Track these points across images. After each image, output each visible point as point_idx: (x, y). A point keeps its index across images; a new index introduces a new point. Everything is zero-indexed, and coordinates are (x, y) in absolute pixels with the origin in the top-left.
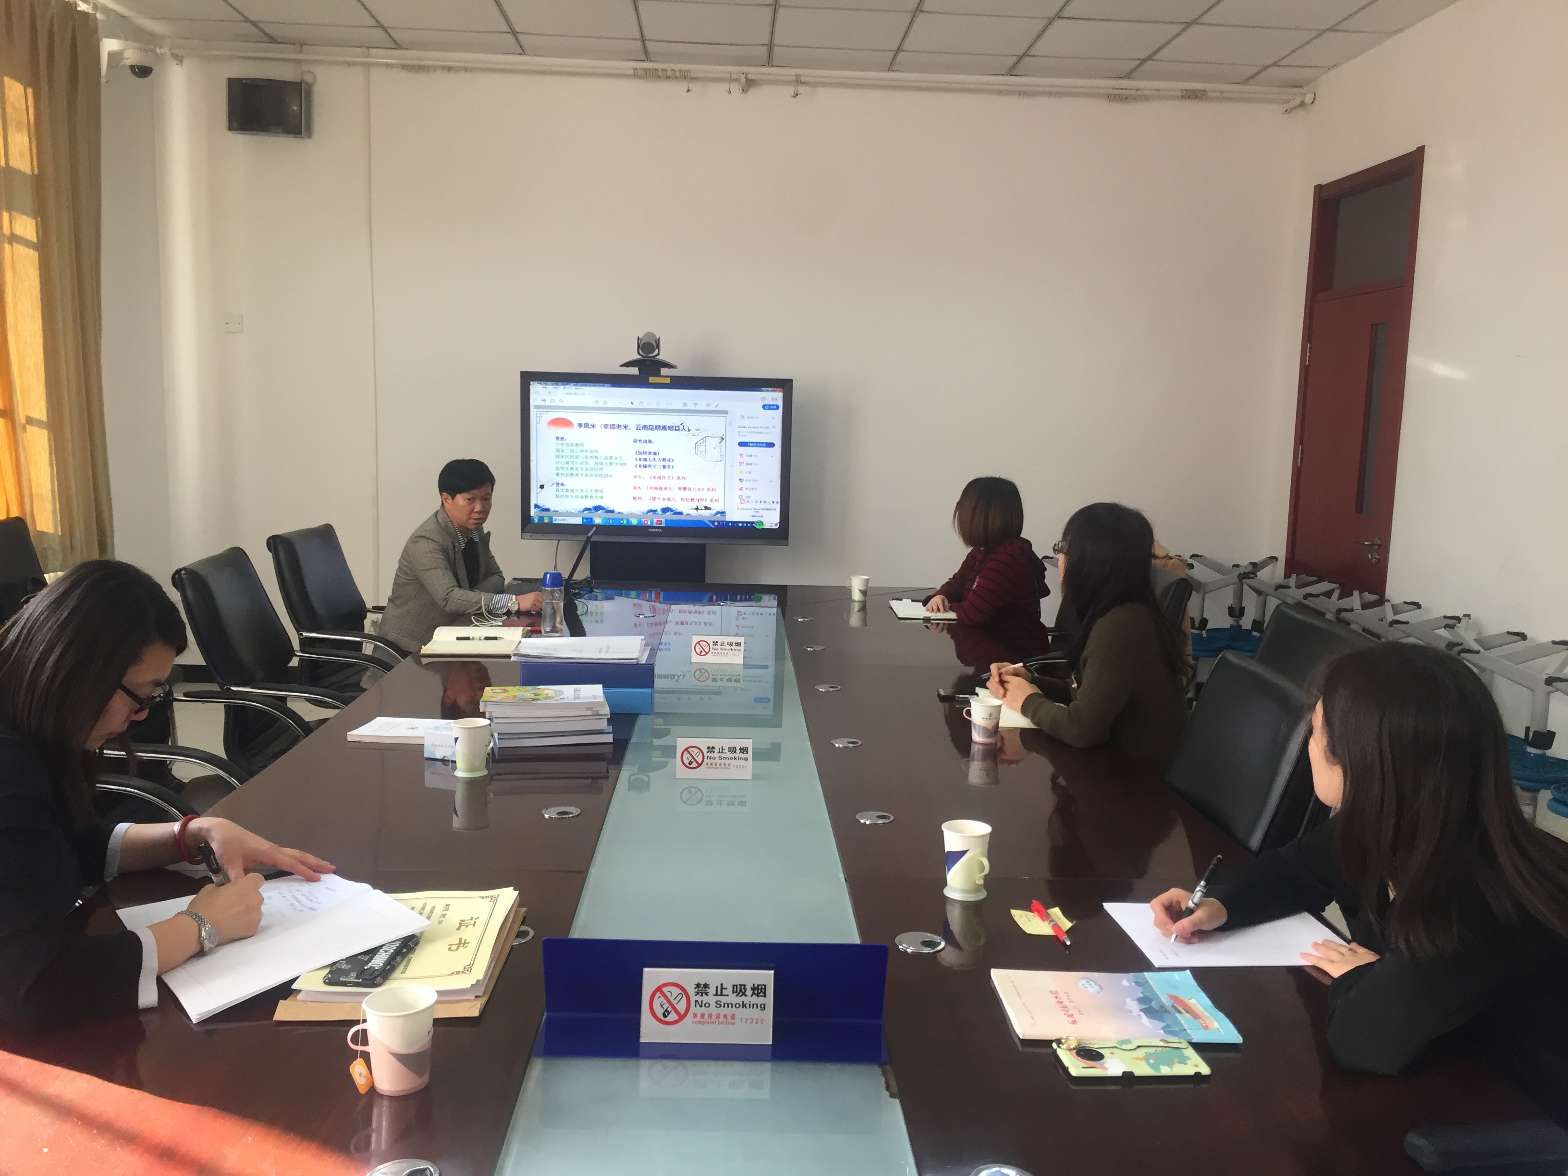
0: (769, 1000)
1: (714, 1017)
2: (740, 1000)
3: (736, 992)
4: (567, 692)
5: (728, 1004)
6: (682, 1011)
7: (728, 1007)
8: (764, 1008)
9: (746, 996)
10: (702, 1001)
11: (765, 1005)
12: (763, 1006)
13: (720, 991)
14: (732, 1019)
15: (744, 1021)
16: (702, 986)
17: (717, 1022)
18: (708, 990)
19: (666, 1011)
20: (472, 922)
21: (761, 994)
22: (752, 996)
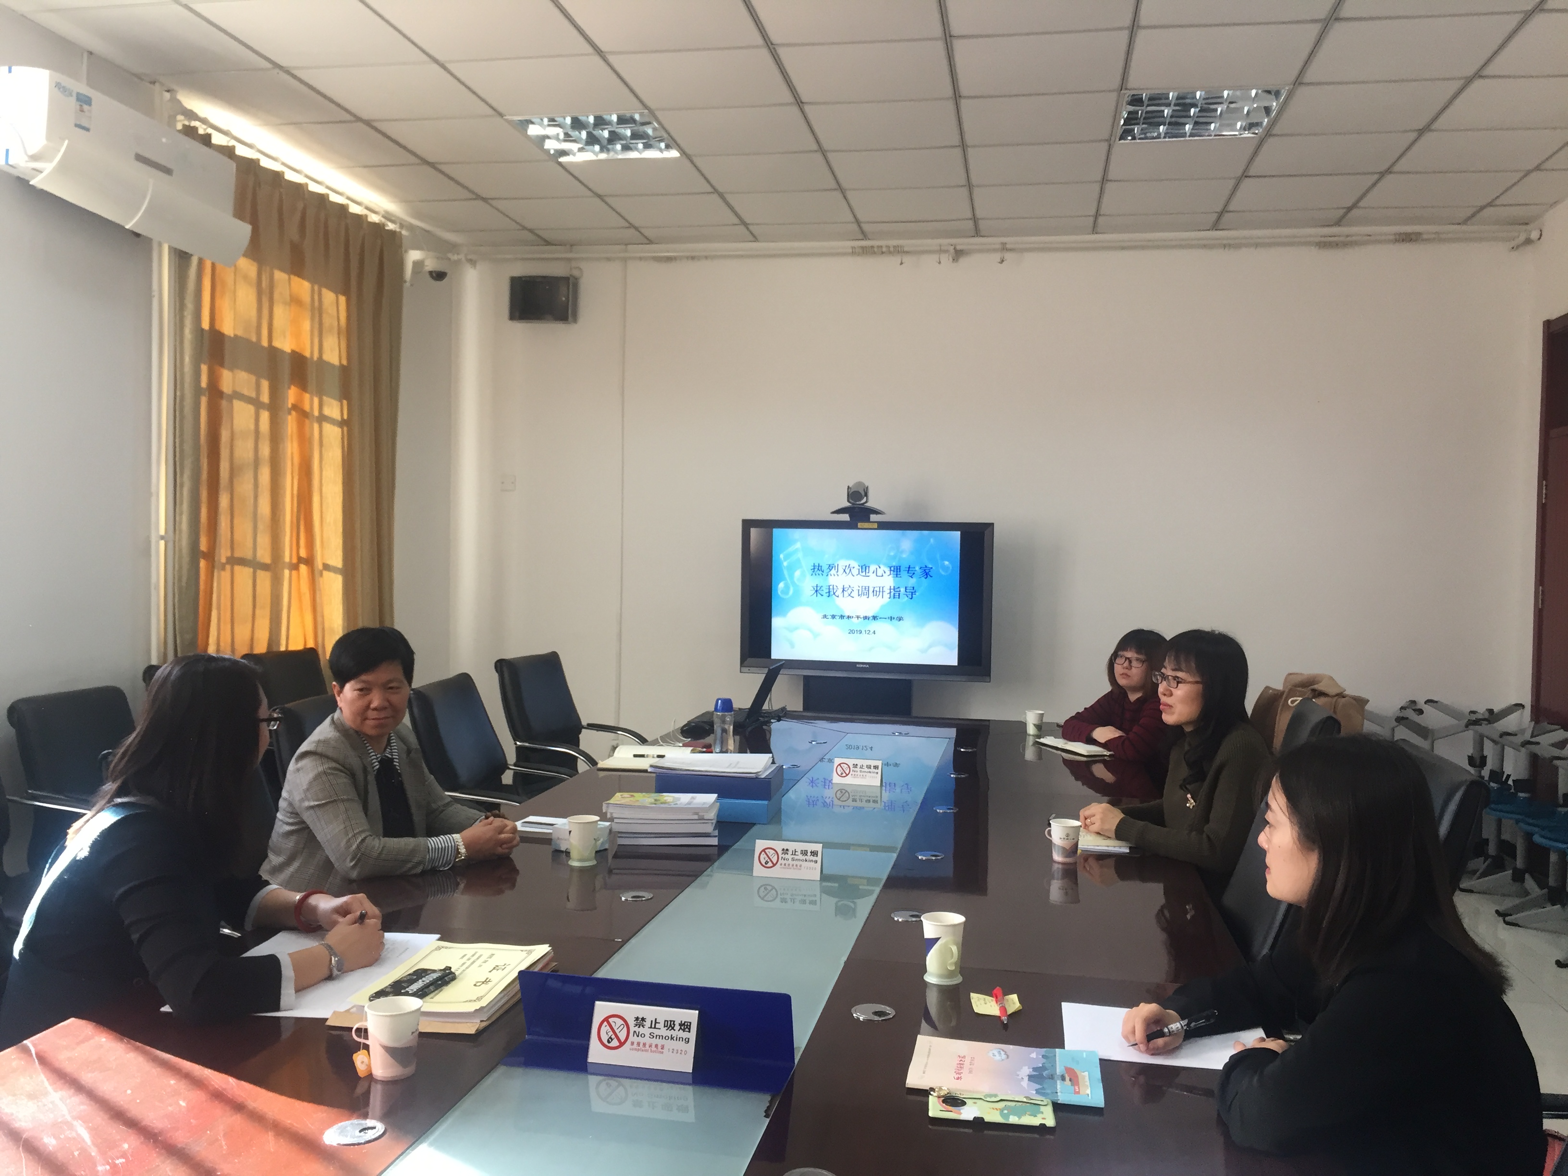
0: (693, 1035)
1: (647, 1046)
2: (669, 1033)
3: (667, 1026)
4: (684, 798)
5: (660, 1036)
6: (623, 1040)
7: (659, 1038)
8: (688, 1041)
9: (675, 1030)
10: (639, 1032)
11: (689, 1039)
12: (687, 1040)
13: (654, 1024)
14: (662, 1049)
15: (671, 1051)
16: (640, 1019)
17: (650, 1050)
18: (644, 1023)
19: (610, 1038)
20: (503, 967)
21: (687, 1030)
22: (679, 1031)
